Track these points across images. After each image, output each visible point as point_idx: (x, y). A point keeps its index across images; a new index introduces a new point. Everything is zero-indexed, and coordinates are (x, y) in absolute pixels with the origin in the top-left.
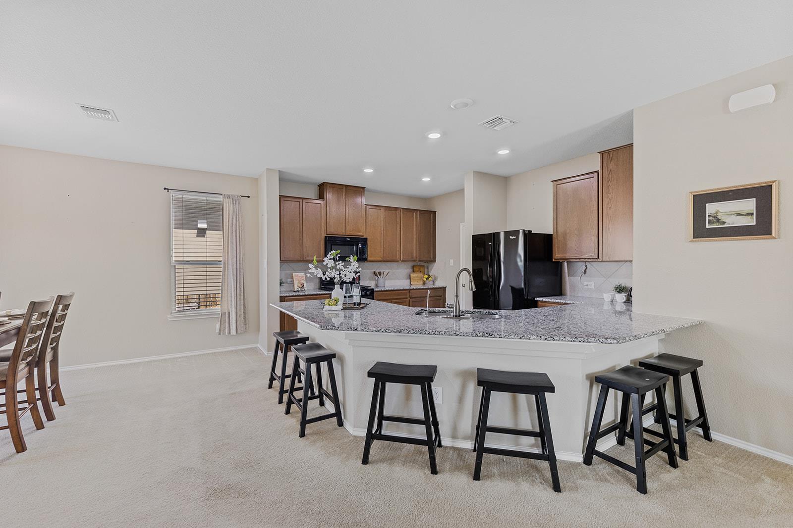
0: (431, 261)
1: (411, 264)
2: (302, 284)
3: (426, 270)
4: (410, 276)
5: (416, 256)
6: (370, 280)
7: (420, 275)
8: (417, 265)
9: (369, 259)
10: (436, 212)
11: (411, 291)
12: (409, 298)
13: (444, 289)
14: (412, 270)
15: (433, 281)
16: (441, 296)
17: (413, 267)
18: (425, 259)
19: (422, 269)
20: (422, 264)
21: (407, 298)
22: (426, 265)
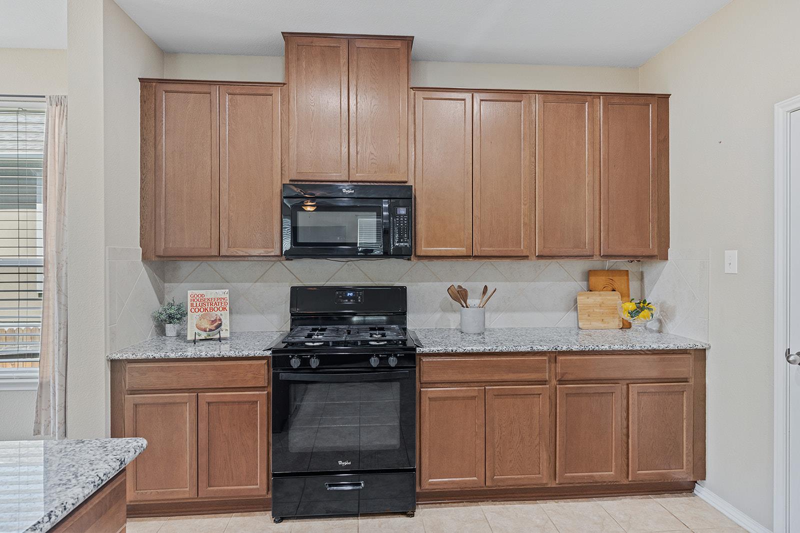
0: (651, 257)
1: (581, 266)
2: (213, 322)
3: (634, 285)
4: (576, 301)
5: (592, 239)
6: (444, 310)
7: (613, 298)
8: (603, 271)
9: (423, 248)
10: (667, 96)
11: (560, 358)
12: (554, 382)
13: (700, 354)
14: (584, 284)
15: (660, 321)
16: (685, 380)
17: (589, 274)
18: (629, 251)
19: (619, 282)
20: (622, 264)
21: (543, 382)
22: (632, 268)
